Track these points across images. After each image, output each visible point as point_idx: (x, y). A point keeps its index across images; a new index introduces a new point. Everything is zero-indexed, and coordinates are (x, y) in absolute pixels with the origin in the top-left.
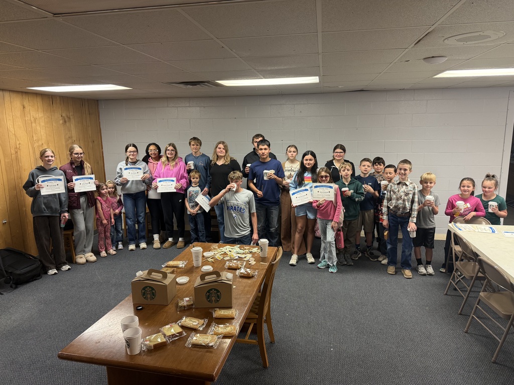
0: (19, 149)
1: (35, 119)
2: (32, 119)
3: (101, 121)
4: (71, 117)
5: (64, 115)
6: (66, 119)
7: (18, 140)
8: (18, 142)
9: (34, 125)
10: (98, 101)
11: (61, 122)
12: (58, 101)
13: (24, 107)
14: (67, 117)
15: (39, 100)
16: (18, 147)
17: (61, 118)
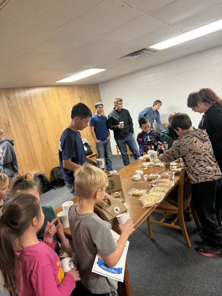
0: (59, 116)
1: (65, 99)
2: (64, 99)
3: (101, 96)
4: (84, 96)
5: (80, 95)
6: (82, 97)
7: (58, 111)
8: (58, 113)
9: (65, 102)
10: (98, 84)
11: (79, 99)
12: (76, 88)
13: (59, 94)
14: (82, 96)
15: (66, 88)
16: (58, 115)
17: (78, 97)
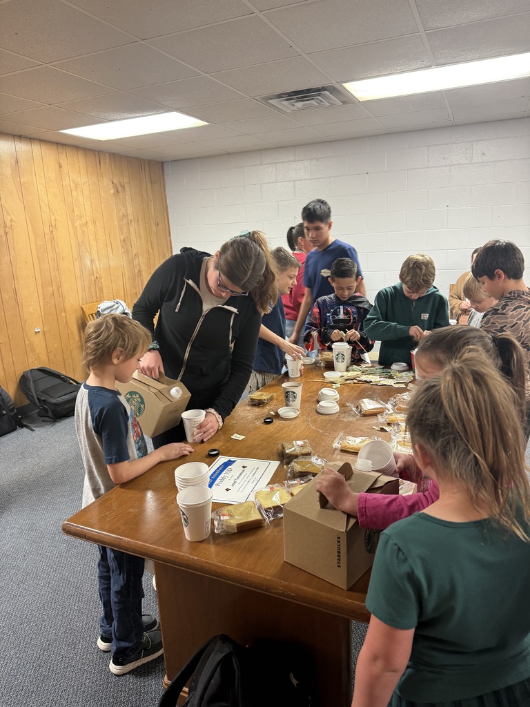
0: (55, 227)
1: (76, 185)
2: (72, 185)
3: (167, 194)
4: (126, 186)
5: (115, 181)
6: (120, 189)
7: (54, 214)
8: (53, 218)
9: (74, 193)
10: (162, 163)
11: (112, 191)
12: (107, 160)
13: (60, 167)
14: (121, 185)
15: (81, 156)
16: (53, 224)
17: (111, 186)
